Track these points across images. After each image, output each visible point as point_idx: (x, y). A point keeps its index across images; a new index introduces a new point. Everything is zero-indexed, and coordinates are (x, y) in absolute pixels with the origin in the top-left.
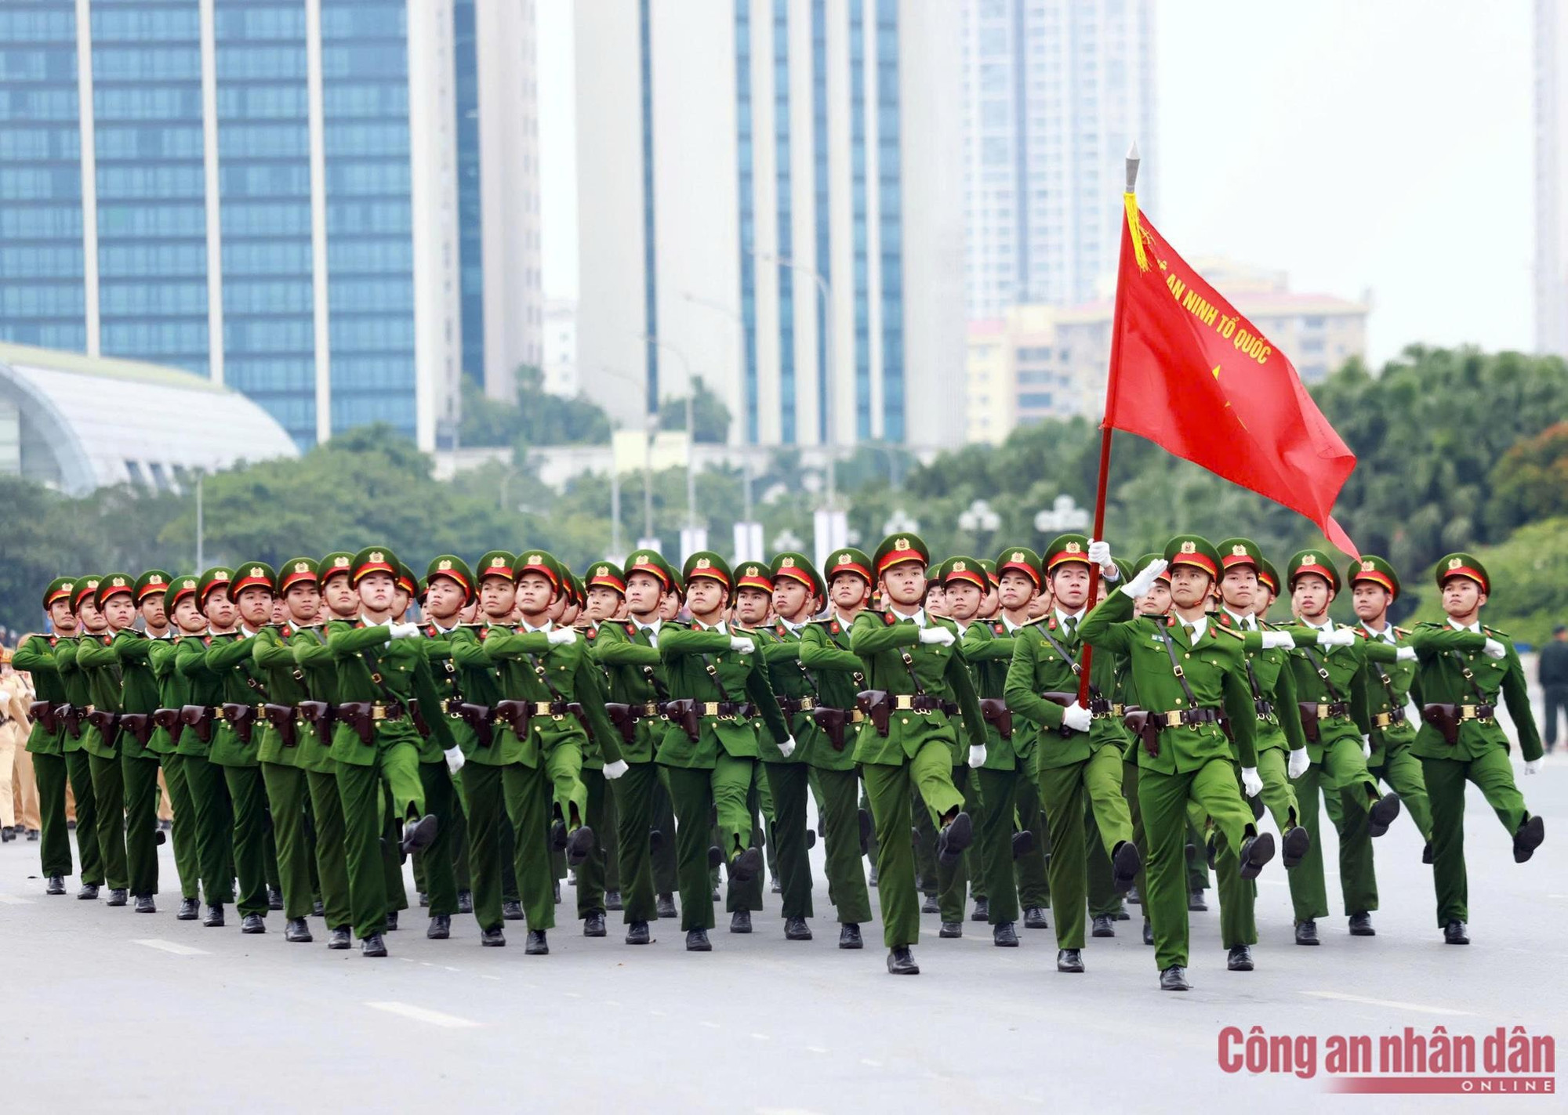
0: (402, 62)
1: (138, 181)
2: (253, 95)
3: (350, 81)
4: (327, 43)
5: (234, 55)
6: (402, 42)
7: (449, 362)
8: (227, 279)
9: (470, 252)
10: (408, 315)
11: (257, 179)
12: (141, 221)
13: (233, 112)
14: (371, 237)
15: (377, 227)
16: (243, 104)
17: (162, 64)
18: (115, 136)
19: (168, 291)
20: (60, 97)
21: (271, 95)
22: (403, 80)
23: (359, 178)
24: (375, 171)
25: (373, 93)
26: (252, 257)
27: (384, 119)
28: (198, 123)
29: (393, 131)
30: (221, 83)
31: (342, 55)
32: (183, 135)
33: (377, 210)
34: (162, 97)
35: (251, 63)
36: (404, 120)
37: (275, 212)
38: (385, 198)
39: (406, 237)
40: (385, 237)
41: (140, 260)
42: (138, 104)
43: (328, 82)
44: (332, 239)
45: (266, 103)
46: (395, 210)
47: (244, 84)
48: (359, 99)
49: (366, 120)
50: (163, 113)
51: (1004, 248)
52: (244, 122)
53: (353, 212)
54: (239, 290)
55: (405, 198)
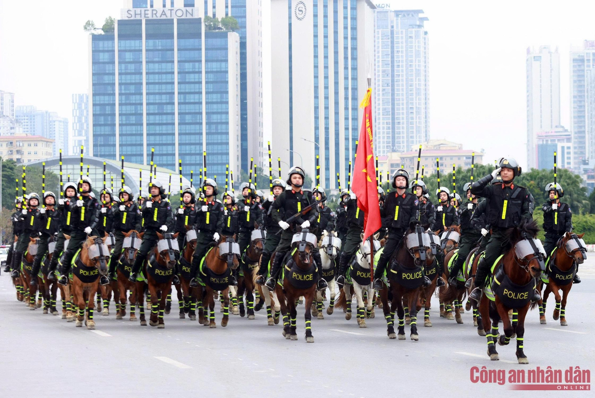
0: (227, 88)
1: (157, 119)
2: (188, 96)
3: (212, 93)
4: (207, 83)
5: (183, 86)
6: (227, 82)
7: (238, 166)
8: (180, 144)
9: (244, 137)
10: (227, 154)
11: (188, 118)
12: (158, 129)
13: (182, 101)
14: (218, 133)
15: (219, 131)
16: (185, 98)
17: (164, 88)
18: (152, 107)
19: (164, 148)
20: (138, 97)
21: (192, 96)
22: (227, 92)
23: (215, 118)
24: (219, 116)
25: (219, 95)
26: (187, 139)
27: (221, 103)
28: (173, 104)
29: (224, 106)
30: (179, 93)
31: (211, 86)
32: (169, 107)
33: (219, 127)
34: (164, 97)
35: (188, 88)
36: (227, 103)
37: (193, 127)
38: (222, 123)
39: (227, 133)
40: (222, 133)
41: (158, 139)
42: (157, 99)
43: (207, 93)
44: (207, 134)
45: (191, 98)
46: (224, 126)
47: (185, 93)
48: (215, 97)
49: (217, 103)
50: (164, 101)
51: (388, 137)
52: (185, 103)
53: (213, 127)
54: (183, 147)
55: (227, 123)
